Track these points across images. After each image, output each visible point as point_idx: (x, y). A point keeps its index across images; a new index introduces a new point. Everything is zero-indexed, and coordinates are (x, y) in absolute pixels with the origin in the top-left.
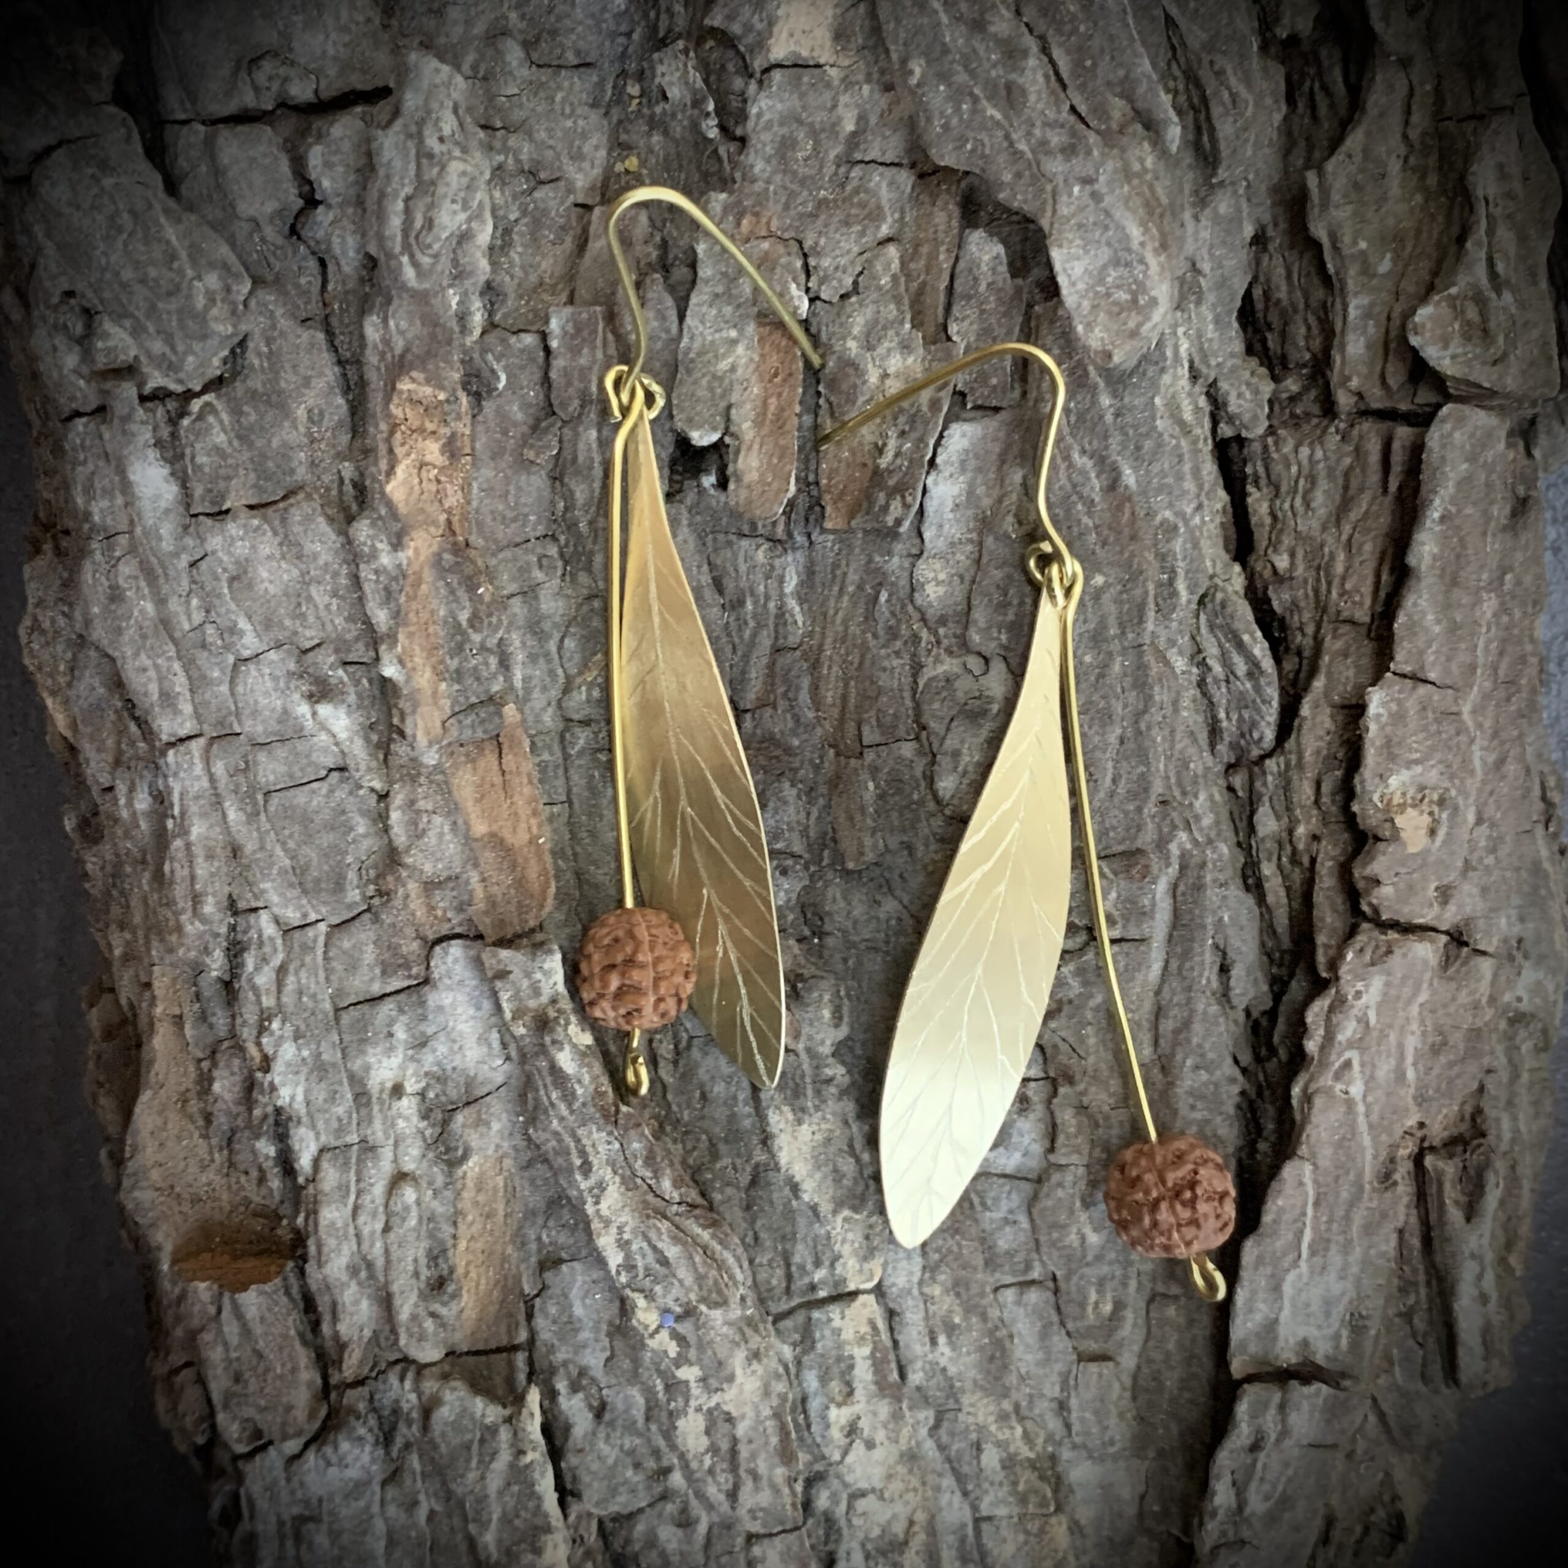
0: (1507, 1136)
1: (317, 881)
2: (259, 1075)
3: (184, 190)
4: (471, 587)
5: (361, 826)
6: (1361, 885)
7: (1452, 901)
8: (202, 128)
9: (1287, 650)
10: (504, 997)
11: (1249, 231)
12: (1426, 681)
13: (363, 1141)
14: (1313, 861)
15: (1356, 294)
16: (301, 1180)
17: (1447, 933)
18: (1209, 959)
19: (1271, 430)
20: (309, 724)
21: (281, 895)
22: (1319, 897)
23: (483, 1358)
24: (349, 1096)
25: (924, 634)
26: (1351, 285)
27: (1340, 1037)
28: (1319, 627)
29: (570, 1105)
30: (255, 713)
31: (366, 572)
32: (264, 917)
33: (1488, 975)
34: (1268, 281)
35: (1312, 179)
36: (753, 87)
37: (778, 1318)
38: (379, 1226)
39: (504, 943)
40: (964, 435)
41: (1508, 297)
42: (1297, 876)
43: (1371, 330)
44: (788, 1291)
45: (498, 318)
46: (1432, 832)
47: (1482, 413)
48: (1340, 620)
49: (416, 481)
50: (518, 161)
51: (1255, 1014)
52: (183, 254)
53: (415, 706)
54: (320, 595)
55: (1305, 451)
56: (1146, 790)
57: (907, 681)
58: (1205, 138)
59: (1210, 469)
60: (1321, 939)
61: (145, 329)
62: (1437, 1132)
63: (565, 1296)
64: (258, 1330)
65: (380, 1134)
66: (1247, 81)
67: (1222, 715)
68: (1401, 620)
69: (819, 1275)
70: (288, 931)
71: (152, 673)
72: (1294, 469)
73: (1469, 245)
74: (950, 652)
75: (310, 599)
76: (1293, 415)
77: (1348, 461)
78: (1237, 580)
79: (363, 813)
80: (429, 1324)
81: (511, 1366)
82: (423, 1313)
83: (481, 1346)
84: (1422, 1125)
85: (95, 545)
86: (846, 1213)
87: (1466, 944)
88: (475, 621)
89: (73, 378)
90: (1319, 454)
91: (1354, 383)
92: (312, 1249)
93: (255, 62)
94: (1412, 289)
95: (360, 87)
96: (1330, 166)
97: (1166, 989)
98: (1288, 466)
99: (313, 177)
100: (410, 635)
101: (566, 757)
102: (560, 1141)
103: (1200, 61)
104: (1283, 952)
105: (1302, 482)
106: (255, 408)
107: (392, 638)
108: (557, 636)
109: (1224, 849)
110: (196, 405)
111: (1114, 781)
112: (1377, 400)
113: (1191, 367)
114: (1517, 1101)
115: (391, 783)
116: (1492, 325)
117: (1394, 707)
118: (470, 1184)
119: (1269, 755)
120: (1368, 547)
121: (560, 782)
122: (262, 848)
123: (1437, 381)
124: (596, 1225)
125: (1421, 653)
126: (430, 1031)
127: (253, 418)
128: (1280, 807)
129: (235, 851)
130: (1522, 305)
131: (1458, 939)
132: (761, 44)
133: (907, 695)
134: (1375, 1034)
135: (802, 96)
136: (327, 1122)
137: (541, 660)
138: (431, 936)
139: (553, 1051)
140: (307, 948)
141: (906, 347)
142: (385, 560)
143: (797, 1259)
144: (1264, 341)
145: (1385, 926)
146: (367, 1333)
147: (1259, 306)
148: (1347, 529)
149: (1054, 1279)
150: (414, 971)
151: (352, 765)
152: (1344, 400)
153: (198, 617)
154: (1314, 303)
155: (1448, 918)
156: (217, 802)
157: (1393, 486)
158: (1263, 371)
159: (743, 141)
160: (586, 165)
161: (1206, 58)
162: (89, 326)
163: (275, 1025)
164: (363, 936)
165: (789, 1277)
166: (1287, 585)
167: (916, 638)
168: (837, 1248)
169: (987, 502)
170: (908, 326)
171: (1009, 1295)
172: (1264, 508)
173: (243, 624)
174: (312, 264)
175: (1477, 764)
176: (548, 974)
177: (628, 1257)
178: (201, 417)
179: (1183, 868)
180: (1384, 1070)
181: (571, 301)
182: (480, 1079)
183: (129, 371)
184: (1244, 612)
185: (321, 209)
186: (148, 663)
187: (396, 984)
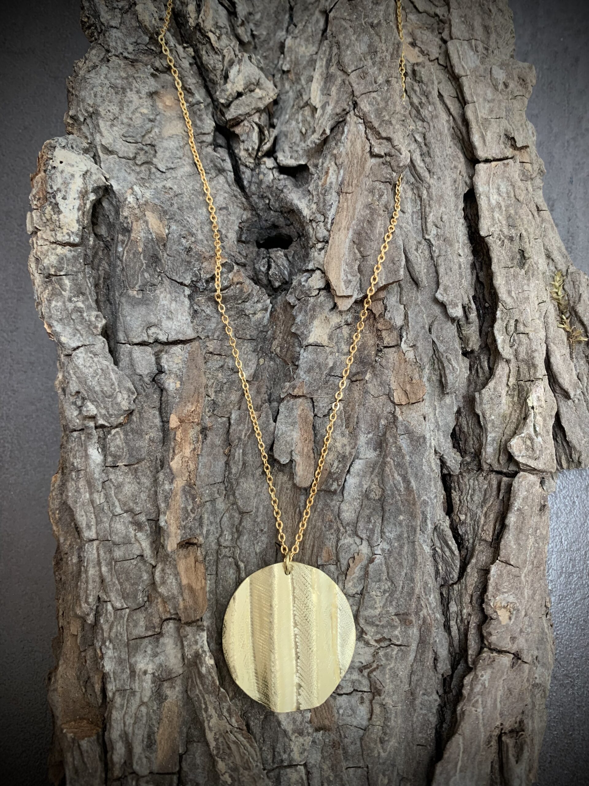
0: (530, 728)
1: (128, 594)
2: (99, 660)
3: (120, 365)
4: (194, 498)
5: (145, 576)
6: (485, 634)
7: (516, 643)
8: (129, 346)
9: (463, 547)
10: (185, 643)
11: (455, 409)
12: (510, 565)
13: (132, 689)
14: (468, 623)
15: (490, 433)
16: (108, 700)
17: (513, 654)
18: (431, 655)
19: (461, 473)
20: (133, 540)
21: (116, 598)
22: (470, 637)
23: (162, 776)
24: (129, 672)
25: (341, 528)
26: (489, 429)
27: (475, 690)
28: (474, 541)
29: (203, 686)
30: (116, 534)
31: (160, 490)
32: (109, 604)
33: (527, 671)
34: (461, 425)
35: (477, 395)
36: (302, 351)
37: (269, 771)
38: (132, 722)
39: (189, 624)
40: (359, 464)
41: (540, 439)
42: (462, 628)
43: (495, 445)
44: (273, 762)
45: (215, 412)
46: (510, 618)
47: (532, 476)
48: (481, 540)
49: (180, 462)
50: (228, 365)
51: (445, 676)
52: (116, 384)
53: (168, 537)
54: (143, 496)
55: (471, 481)
56: (413, 593)
57: (334, 544)
58: (443, 379)
59: (440, 483)
60: (470, 652)
61: (100, 406)
62: (507, 726)
63: (194, 755)
64: (85, 755)
65: (137, 687)
66: (458, 363)
67: (440, 568)
68: (502, 542)
69: (285, 756)
70: (116, 610)
71: (84, 517)
72: (468, 487)
73: (528, 421)
74: (350, 536)
75: (140, 496)
76: (467, 468)
77: (486, 486)
78: (448, 522)
79: (147, 572)
80: (144, 760)
81: (172, 780)
82: (143, 756)
83: (161, 772)
84: (502, 724)
85: (74, 473)
86: (296, 734)
87: (520, 659)
88: (193, 511)
89: (75, 418)
90: (476, 483)
91: (489, 461)
92: (108, 726)
93: (149, 328)
94: (508, 433)
95: (181, 339)
96: (483, 391)
97: (415, 664)
98: (466, 485)
99: (162, 364)
100: (171, 513)
101: (218, 558)
102: (198, 698)
103: (443, 355)
104: (456, 653)
105: (470, 491)
106: (133, 434)
107: (165, 514)
108: (220, 516)
109: (438, 616)
110: (113, 431)
111: (402, 588)
112: (496, 467)
113: (435, 450)
114: (534, 716)
115: (157, 562)
116: (535, 447)
117: (499, 572)
118: (166, 709)
119: (455, 583)
120: (492, 516)
121: (214, 568)
122: (112, 580)
123: (517, 463)
124: (207, 731)
125: (509, 554)
126: (159, 650)
127: (131, 436)
128: (458, 603)
129: (102, 581)
130: (544, 442)
131: (517, 656)
132: (306, 337)
133: (334, 548)
134: (487, 690)
135: (317, 354)
136: (120, 680)
137: (214, 524)
138: (164, 618)
139: (199, 666)
140: (122, 617)
141: (343, 435)
142: (167, 487)
143: (277, 750)
144: (459, 444)
145: (492, 650)
146: (123, 761)
147: (458, 432)
148: (485, 509)
149: (367, 767)
150: (156, 630)
151: (145, 556)
152: (485, 467)
153: (102, 501)
154: (475, 434)
155: (514, 649)
156: (99, 564)
157: (501, 497)
158: (458, 453)
159: (298, 366)
160: (249, 369)
161: (445, 355)
162: (83, 403)
163: (107, 644)
164: (141, 615)
165: (274, 755)
166: (464, 525)
167: (338, 530)
168: (292, 747)
169: (365, 487)
170: (344, 427)
171: (351, 771)
172: (457, 499)
173: (117, 503)
174: (158, 391)
175: (526, 594)
176: (201, 638)
177: (217, 744)
178: (114, 435)
179: (424, 622)
180: (489, 703)
181: (239, 409)
182: (174, 671)
183: (93, 418)
184: (449, 533)
185: (163, 374)
186: (83, 513)
187: (150, 633)
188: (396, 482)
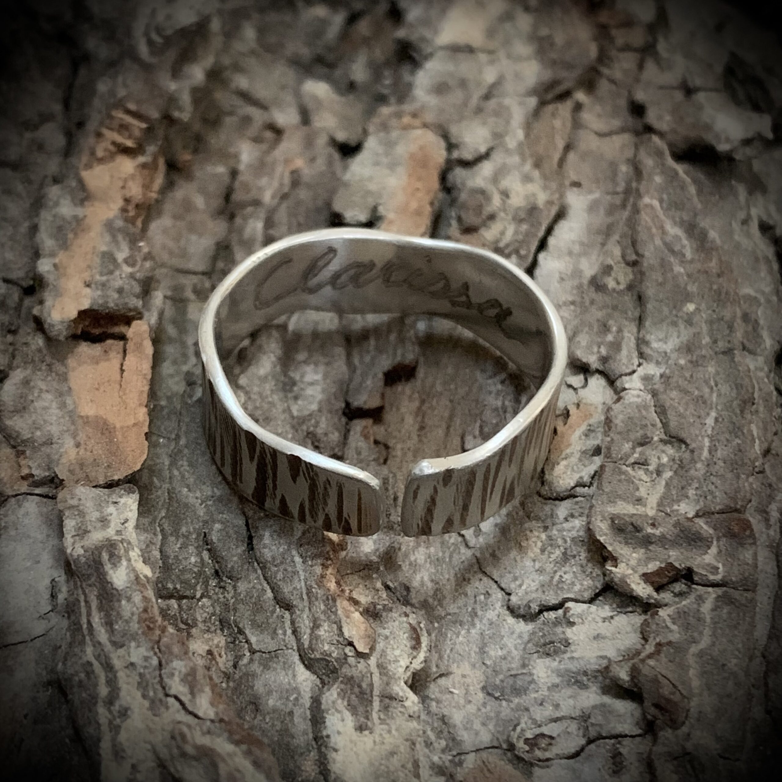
4: (133, 241)
29: (111, 628)
31: (45, 216)
40: (570, 230)
49: (108, 178)
88: (130, 260)
100: (70, 257)
102: (90, 672)
107: (52, 256)
135: (457, 65)
139: (108, 567)
141: (526, 180)
142: (65, 210)
169: (590, 271)
170: (529, 167)
176: (121, 511)
188: (668, 239)
